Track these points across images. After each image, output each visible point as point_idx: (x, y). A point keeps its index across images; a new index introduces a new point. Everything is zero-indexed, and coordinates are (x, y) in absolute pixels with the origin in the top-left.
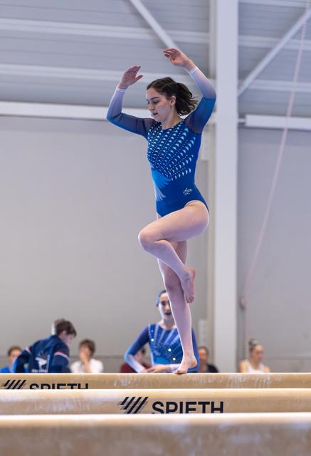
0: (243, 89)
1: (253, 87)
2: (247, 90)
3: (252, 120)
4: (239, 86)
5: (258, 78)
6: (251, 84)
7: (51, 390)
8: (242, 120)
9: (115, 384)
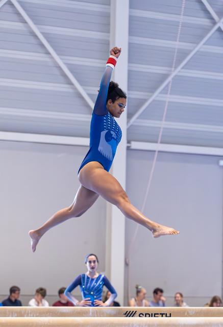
0: (129, 125)
1: (135, 124)
2: (131, 126)
3: (135, 145)
4: (128, 122)
5: (138, 118)
6: (134, 122)
7: (151, 318)
8: (129, 145)
9: (186, 314)
